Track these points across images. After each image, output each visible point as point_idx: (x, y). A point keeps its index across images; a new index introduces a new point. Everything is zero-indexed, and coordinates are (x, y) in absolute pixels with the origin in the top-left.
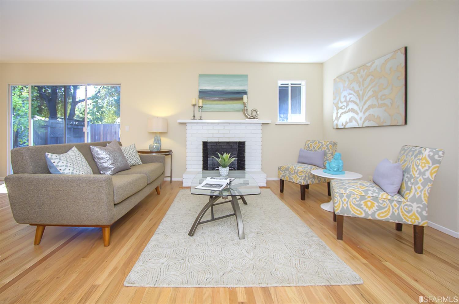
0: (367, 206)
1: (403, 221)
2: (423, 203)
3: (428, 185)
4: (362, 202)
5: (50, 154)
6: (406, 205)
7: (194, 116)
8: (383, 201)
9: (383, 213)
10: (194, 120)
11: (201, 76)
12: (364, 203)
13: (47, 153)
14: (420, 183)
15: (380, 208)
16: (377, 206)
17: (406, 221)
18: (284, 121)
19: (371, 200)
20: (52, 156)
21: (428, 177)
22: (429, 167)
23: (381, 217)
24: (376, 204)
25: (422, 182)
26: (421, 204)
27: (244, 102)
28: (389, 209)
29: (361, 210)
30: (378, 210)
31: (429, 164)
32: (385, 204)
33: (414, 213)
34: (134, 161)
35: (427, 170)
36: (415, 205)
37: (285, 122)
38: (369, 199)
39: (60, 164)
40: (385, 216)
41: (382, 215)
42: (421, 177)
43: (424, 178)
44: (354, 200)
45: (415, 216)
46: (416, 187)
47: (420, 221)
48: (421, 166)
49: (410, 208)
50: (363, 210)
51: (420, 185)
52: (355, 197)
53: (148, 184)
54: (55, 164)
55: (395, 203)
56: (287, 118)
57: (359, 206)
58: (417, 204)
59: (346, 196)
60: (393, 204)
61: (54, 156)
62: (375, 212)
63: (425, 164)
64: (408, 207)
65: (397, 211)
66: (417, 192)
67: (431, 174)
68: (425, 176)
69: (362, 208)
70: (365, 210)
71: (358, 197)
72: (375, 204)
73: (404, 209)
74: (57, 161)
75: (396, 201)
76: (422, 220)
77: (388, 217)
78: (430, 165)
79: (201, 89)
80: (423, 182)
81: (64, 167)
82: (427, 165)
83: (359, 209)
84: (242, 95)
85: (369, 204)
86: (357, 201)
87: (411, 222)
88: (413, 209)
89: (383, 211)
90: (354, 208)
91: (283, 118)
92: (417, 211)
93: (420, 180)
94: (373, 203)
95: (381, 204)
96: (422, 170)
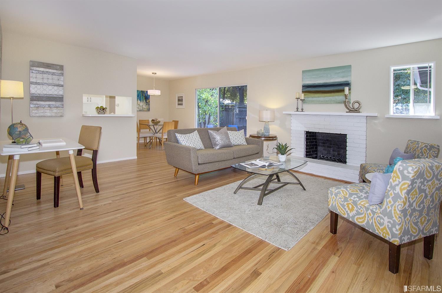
0: (349, 209)
1: (376, 232)
2: (393, 219)
3: (398, 201)
4: (345, 203)
5: (177, 134)
6: (379, 217)
7: (297, 108)
8: (361, 207)
9: (360, 218)
10: (297, 112)
11: (304, 72)
12: (346, 204)
13: (176, 134)
14: (391, 197)
15: (358, 213)
16: (356, 210)
17: (378, 232)
18: (404, 113)
19: (352, 203)
20: (178, 135)
21: (398, 193)
22: (399, 182)
23: (359, 222)
24: (356, 209)
25: (392, 196)
26: (392, 219)
27: (345, 94)
28: (365, 216)
29: (344, 210)
30: (357, 215)
31: (399, 178)
32: (362, 211)
33: (385, 227)
34: (239, 142)
35: (397, 185)
36: (386, 219)
37: (404, 115)
38: (350, 202)
39: (181, 139)
40: (362, 222)
41: (359, 220)
42: (392, 191)
43: (394, 193)
44: (340, 199)
45: (386, 230)
46: (388, 200)
47: (390, 237)
48: (393, 179)
49: (382, 221)
50: (346, 211)
51: (390, 199)
52: (341, 197)
53: (234, 158)
54: (179, 139)
55: (369, 211)
56: (407, 110)
57: (343, 206)
58: (388, 218)
59: (334, 194)
60: (368, 212)
61: (179, 135)
62: (355, 216)
63: (396, 178)
64: (381, 219)
65: (371, 221)
66: (388, 206)
67: (401, 190)
68: (396, 191)
69: (345, 209)
70: (348, 211)
71: (343, 198)
72: (354, 208)
73: (377, 220)
74: (179, 137)
75: (371, 210)
76: (392, 237)
77: (364, 223)
78: (400, 180)
79: (304, 83)
80: (394, 196)
81: (182, 141)
82: (397, 179)
83: (343, 209)
84: (343, 87)
85: (350, 206)
86: (342, 202)
87: (383, 235)
88: (385, 222)
89: (361, 216)
90: (340, 207)
91: (402, 110)
92: (388, 225)
93: (391, 194)
94: (353, 206)
95: (360, 209)
96: (393, 184)
